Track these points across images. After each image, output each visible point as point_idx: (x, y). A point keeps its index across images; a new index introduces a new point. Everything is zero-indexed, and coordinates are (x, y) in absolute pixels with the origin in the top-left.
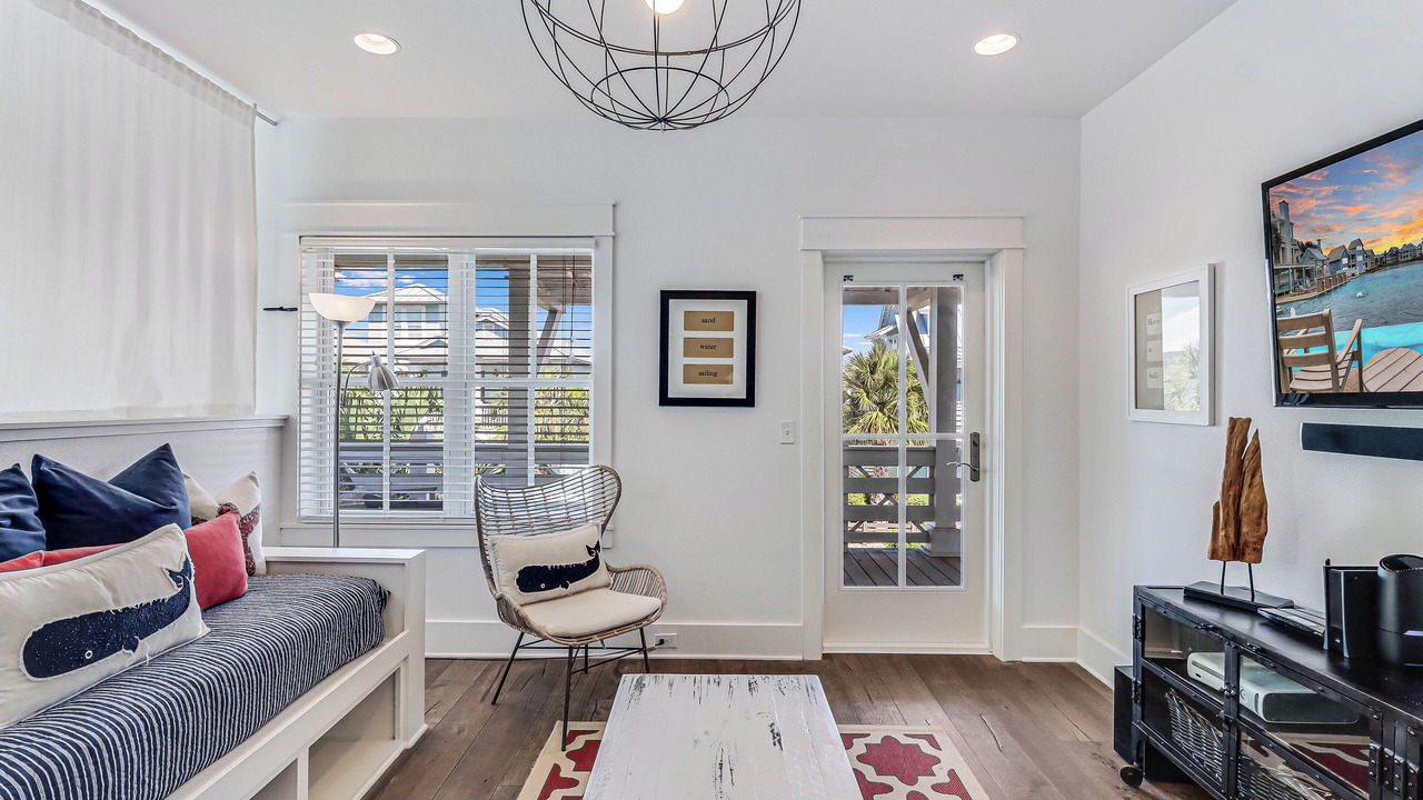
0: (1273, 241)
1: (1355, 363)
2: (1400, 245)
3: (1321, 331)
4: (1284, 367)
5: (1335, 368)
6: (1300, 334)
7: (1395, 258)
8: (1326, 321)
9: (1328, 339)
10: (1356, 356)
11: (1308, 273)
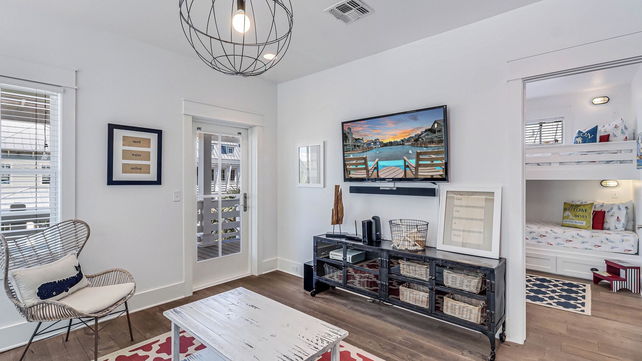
0: (345, 137)
1: (376, 170)
2: (393, 141)
3: (363, 161)
4: (347, 171)
5: (368, 171)
6: (354, 162)
7: (391, 144)
8: (365, 159)
9: (366, 163)
10: (376, 168)
11: (358, 146)
